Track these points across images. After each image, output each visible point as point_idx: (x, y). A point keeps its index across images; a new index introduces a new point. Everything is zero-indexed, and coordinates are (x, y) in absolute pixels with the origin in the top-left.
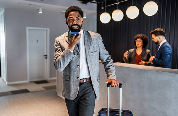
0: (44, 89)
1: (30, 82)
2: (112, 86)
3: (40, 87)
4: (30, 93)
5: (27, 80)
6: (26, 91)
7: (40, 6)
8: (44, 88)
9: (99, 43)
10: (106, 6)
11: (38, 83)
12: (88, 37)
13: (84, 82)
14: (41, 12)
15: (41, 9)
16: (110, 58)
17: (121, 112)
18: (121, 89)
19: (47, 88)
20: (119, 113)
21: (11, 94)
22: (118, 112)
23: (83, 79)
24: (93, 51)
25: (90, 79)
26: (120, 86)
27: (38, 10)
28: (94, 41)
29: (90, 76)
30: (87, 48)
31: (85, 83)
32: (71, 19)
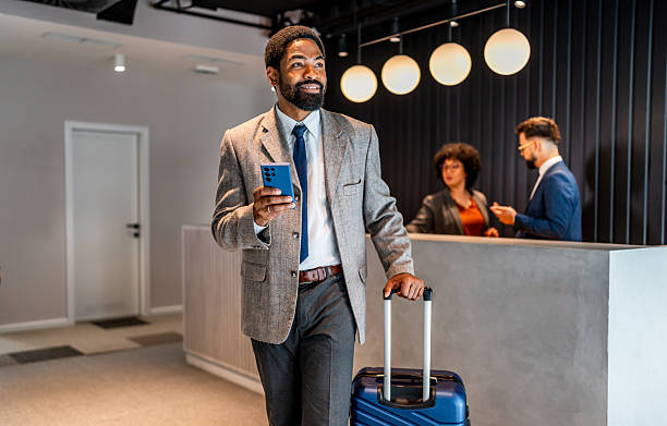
0: (135, 345)
1: (78, 323)
2: (402, 295)
3: (120, 338)
4: (84, 358)
5: (66, 316)
6: (68, 352)
7: (118, 46)
8: (135, 340)
10: (360, 46)
11: (107, 324)
12: (334, 132)
14: (120, 69)
15: (119, 58)
16: (391, 207)
17: (427, 378)
18: (429, 303)
19: (146, 342)
20: (422, 384)
21: (12, 364)
22: (420, 381)
23: (316, 269)
24: (349, 183)
25: (339, 269)
26: (427, 294)
27: (111, 61)
28: (353, 147)
29: (340, 262)
31: (322, 281)
32: (299, 64)
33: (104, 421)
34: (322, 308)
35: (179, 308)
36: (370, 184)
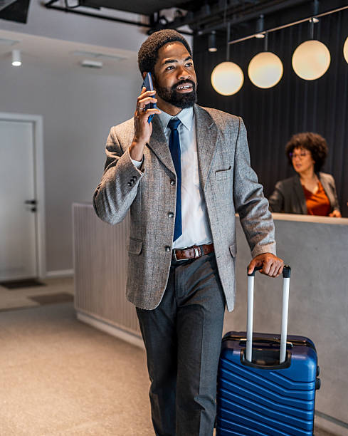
0: (34, 303)
2: (263, 273)
3: (21, 297)
7: (15, 43)
8: (34, 299)
9: (238, 146)
10: (229, 43)
11: (12, 285)
12: (206, 124)
13: (197, 255)
14: (17, 64)
15: (16, 54)
16: (258, 193)
17: (284, 343)
18: (288, 280)
19: (43, 301)
22: (278, 345)
23: (192, 247)
24: (221, 169)
26: (286, 272)
27: (9, 56)
28: (223, 137)
29: (212, 240)
30: (203, 157)
31: (198, 258)
32: (171, 67)
33: (11, 367)
34: (197, 281)
35: (71, 272)
36: (239, 170)
